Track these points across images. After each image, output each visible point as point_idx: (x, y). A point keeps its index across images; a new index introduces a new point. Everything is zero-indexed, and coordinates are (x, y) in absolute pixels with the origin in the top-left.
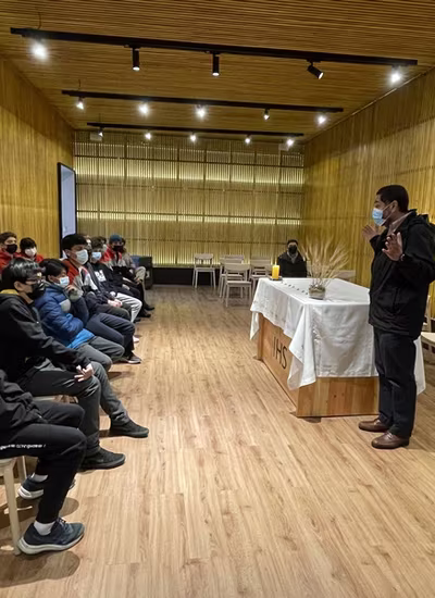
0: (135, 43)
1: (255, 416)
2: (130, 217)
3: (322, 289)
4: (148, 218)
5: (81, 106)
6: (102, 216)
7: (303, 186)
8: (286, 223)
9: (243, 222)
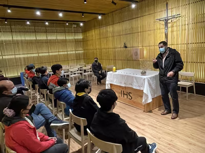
1: (135, 116)
2: (17, 56)
3: (145, 72)
5: (9, 11)
6: (4, 57)
7: (83, 39)
8: (78, 52)
9: (63, 53)
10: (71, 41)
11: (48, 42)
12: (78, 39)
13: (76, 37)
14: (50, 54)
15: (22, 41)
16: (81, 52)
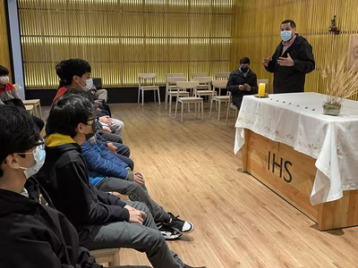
1: (279, 233)
3: (338, 106)
4: (92, 41)
7: (234, 7)
11: (145, 12)
15: (86, 5)
16: (225, 41)
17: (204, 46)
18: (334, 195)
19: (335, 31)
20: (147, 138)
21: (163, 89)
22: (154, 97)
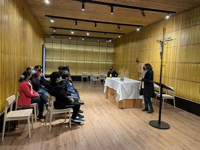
0: (76, 20)
2: (62, 61)
3: (123, 79)
6: (53, 60)
7: (114, 53)
8: (109, 63)
9: (96, 62)
10: (103, 54)
11: (85, 53)
12: (109, 53)
13: (108, 51)
14: (86, 62)
15: (67, 50)
16: (111, 63)
17: (104, 64)
18: (121, 99)
19: (138, 61)
20: (82, 91)
21: (89, 77)
22: (86, 80)
